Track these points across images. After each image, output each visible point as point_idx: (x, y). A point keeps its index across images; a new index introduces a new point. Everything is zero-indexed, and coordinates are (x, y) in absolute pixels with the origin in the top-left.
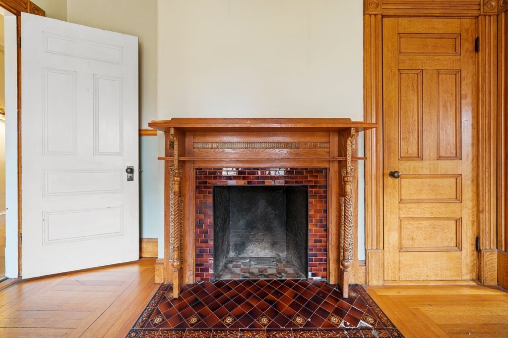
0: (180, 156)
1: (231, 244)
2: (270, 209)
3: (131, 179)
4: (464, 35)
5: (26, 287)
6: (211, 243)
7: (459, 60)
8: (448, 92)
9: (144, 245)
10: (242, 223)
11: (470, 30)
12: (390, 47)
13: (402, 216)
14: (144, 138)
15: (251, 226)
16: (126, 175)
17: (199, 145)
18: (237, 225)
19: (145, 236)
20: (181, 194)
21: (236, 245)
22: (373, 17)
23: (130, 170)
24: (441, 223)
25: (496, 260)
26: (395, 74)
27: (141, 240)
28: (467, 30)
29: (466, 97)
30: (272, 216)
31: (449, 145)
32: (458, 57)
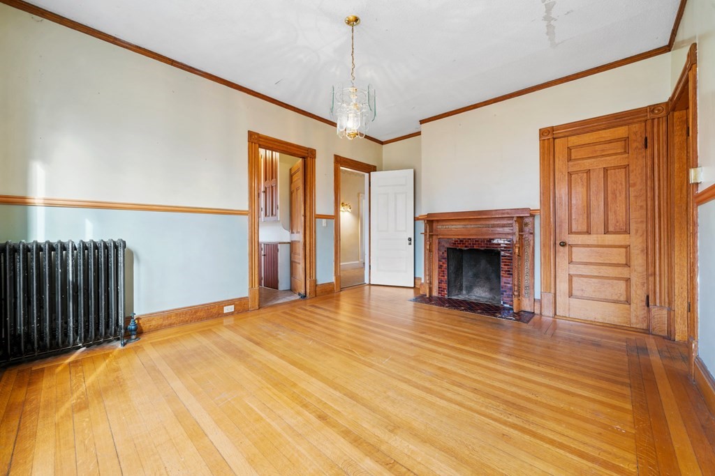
0: (430, 232)
1: (464, 286)
2: (488, 266)
3: (410, 244)
4: (632, 137)
5: (372, 287)
6: (446, 277)
7: (628, 158)
8: (617, 182)
9: (416, 281)
10: (470, 274)
11: (639, 133)
12: (561, 157)
13: (571, 273)
14: (417, 222)
15: (476, 276)
16: (408, 242)
17: (440, 227)
18: (467, 274)
19: (417, 276)
20: (430, 251)
21: (466, 287)
22: (546, 141)
23: (410, 239)
24: (610, 281)
25: (666, 316)
26: (565, 176)
27: (415, 278)
28: (635, 133)
29: (634, 185)
30: (491, 271)
31: (617, 222)
32: (627, 155)
